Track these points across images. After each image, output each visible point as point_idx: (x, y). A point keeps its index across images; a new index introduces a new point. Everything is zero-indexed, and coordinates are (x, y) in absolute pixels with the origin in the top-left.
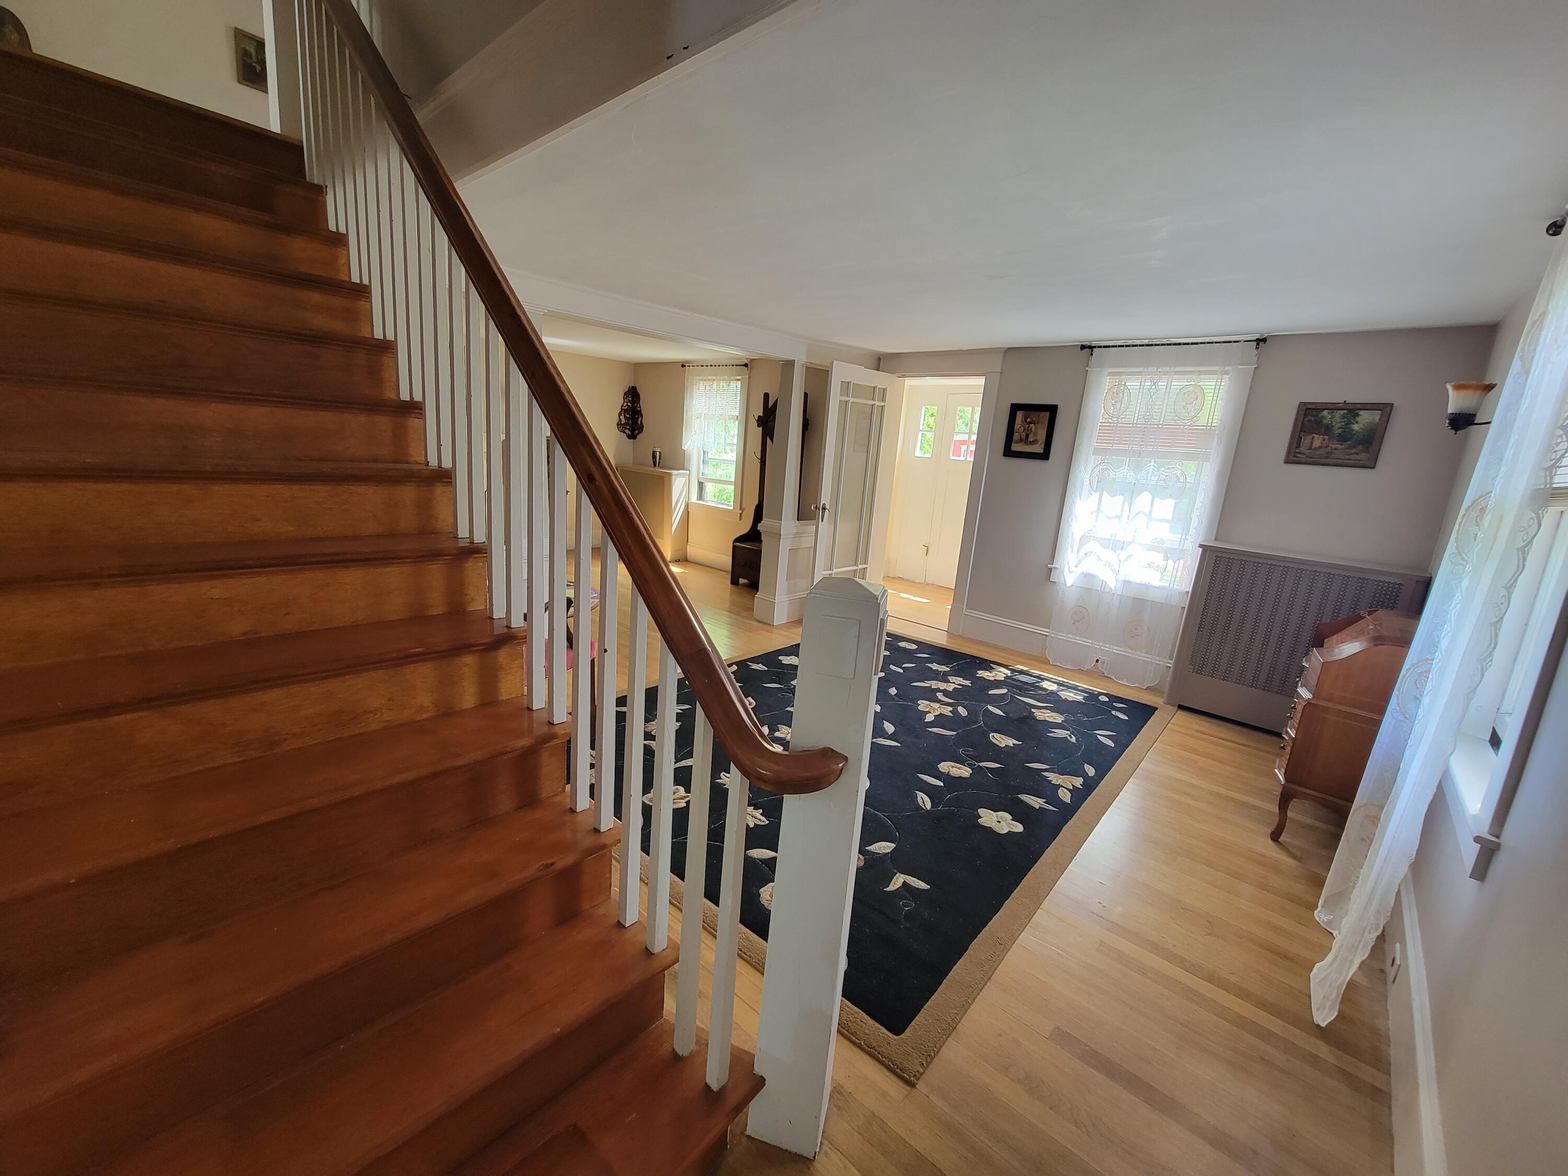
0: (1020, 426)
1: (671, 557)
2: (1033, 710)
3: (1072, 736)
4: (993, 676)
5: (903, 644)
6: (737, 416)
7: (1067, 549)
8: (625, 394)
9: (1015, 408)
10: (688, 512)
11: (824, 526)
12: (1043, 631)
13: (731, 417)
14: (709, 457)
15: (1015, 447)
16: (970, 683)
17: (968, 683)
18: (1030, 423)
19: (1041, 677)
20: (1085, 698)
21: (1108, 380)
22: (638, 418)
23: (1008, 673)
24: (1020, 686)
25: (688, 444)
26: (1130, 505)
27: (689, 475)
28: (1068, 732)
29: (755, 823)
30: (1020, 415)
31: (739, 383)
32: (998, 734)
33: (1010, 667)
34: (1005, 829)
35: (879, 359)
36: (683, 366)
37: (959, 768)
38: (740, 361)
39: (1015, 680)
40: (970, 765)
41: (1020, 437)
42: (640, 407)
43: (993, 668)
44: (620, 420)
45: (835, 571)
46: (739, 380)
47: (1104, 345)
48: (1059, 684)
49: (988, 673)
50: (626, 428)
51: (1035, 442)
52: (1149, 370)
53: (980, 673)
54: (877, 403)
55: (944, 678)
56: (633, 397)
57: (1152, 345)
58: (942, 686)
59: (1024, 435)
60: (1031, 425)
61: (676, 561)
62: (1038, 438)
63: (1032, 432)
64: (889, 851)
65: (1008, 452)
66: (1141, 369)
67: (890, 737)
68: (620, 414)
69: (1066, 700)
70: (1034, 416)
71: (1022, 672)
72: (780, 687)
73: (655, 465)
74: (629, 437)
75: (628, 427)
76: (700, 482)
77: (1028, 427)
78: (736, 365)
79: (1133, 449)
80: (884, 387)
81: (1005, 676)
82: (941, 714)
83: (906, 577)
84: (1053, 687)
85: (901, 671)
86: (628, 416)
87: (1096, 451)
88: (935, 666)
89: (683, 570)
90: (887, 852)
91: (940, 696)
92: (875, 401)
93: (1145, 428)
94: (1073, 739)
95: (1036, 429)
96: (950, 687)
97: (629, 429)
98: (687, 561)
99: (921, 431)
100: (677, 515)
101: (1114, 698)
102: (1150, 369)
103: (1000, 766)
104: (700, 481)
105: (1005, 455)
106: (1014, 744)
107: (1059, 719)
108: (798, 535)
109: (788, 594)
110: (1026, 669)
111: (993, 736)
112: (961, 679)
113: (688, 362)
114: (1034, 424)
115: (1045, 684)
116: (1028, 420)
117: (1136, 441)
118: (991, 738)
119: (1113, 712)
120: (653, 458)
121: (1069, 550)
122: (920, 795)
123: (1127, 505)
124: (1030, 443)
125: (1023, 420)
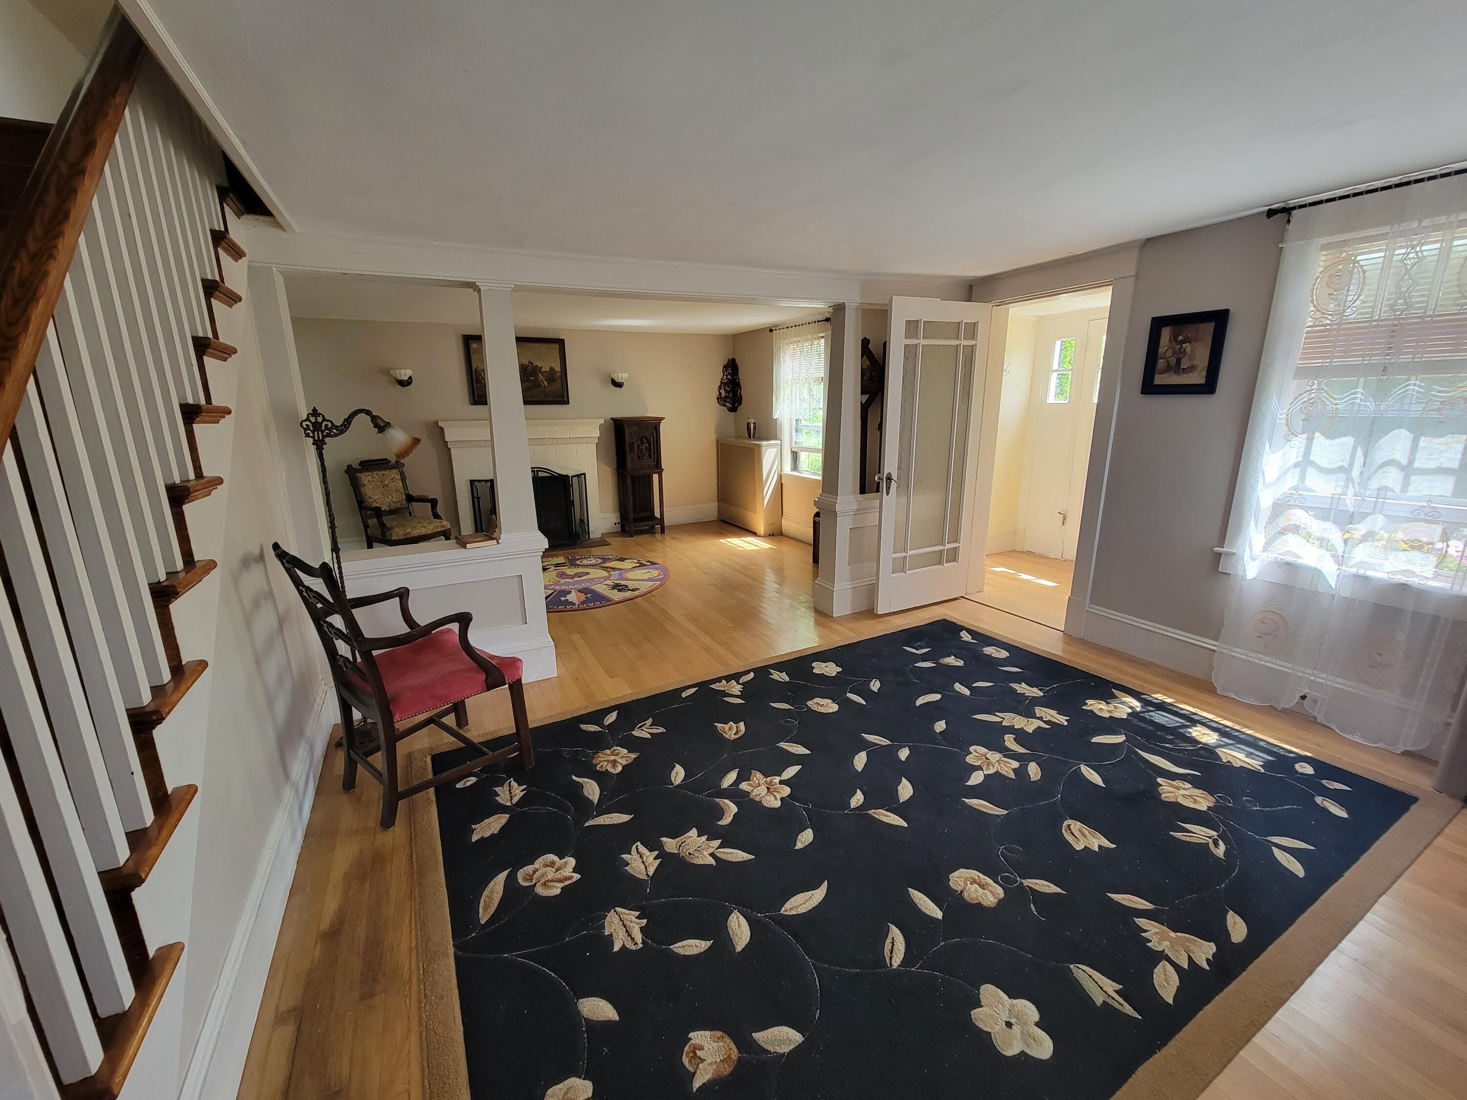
0: (1167, 348)
1: (765, 529)
2: (1159, 780)
3: (1221, 843)
4: (1109, 711)
5: (989, 650)
6: (822, 378)
7: (1249, 525)
8: (724, 367)
9: (1158, 324)
10: (782, 484)
11: (891, 500)
12: (1209, 643)
13: (815, 379)
14: (802, 424)
15: (1160, 379)
16: (1066, 720)
17: (1062, 720)
18: (1184, 342)
19: (1193, 716)
20: (1266, 765)
21: (1323, 258)
22: (738, 390)
23: (1136, 704)
24: (1150, 730)
25: (778, 413)
26: (1365, 455)
27: (781, 445)
28: (1214, 833)
29: (624, 944)
30: (1166, 333)
31: (823, 341)
32: (1078, 823)
33: (1143, 696)
34: (1015, 1043)
35: (971, 286)
36: (771, 331)
37: (983, 887)
38: (822, 316)
39: (1144, 720)
40: (1005, 883)
41: (1166, 364)
42: (739, 379)
43: (1114, 697)
44: (720, 394)
45: (910, 553)
46: (823, 337)
47: (1312, 201)
48: (1223, 732)
49: (1103, 705)
50: (726, 402)
51: (1191, 369)
52: (1401, 229)
53: (1089, 704)
54: (964, 343)
55: (1026, 708)
56: (732, 370)
57: (1408, 183)
58: (1018, 722)
59: (1173, 360)
60: (1184, 345)
61: (769, 535)
62: (1196, 363)
63: (1186, 354)
64: (785, 1049)
65: (1149, 388)
66: (1386, 229)
67: (899, 809)
68: (720, 388)
69: (1229, 767)
70: (1191, 331)
71: (1161, 707)
72: (790, 709)
73: (750, 437)
74: (731, 410)
75: (728, 400)
76: (793, 452)
77: (1180, 348)
78: (818, 321)
79: (1372, 362)
80: (974, 322)
81: (1130, 711)
82: (997, 772)
83: (1037, 550)
84: (1208, 737)
85: (967, 692)
86: (728, 389)
87: (1301, 373)
88: (1022, 688)
89: (771, 546)
90: (782, 1051)
91: (1010, 741)
92: (961, 340)
93: (1395, 325)
94: (1220, 851)
95: (1193, 350)
96: (1030, 726)
97: (730, 402)
98: (782, 535)
99: (1055, 371)
100: (769, 489)
101: (1325, 769)
102: (1404, 226)
103: (1059, 890)
104: (793, 450)
105: (1142, 393)
106: (1100, 847)
107: (1203, 802)
108: (860, 512)
109: (851, 581)
110: (1169, 700)
111: (1069, 826)
112: (1054, 713)
113: (776, 326)
114: (1190, 342)
115: (1198, 732)
116: (1180, 338)
117: (1377, 349)
118: (1063, 831)
119: (1319, 800)
120: (748, 430)
121: (1252, 526)
122: (896, 934)
123: (1360, 453)
124: (1183, 371)
125: (1172, 338)
